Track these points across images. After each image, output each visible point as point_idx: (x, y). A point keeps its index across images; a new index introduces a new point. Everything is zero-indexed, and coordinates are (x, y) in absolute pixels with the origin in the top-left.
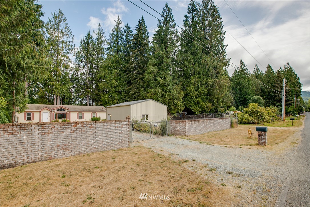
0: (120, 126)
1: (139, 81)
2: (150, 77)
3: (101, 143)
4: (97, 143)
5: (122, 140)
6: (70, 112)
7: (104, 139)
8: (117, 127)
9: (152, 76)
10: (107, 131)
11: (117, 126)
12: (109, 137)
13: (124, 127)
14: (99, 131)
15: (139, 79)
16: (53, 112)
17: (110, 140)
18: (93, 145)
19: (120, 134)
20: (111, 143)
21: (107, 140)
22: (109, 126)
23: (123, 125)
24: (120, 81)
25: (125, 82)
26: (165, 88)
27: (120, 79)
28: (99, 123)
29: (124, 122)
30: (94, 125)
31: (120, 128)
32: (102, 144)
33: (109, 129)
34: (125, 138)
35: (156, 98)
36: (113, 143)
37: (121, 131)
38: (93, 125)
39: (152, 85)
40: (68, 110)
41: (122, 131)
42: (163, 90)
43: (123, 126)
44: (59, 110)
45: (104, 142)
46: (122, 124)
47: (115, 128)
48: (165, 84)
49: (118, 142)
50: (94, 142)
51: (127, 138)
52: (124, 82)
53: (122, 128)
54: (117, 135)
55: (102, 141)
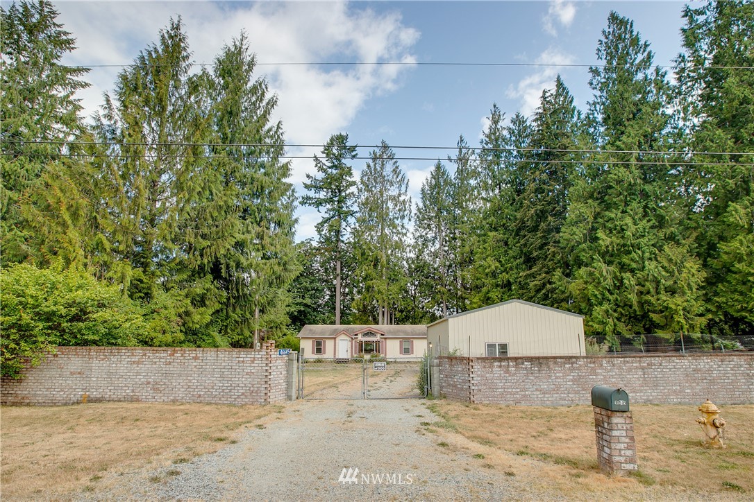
0: (247, 359)
1: (552, 249)
2: (574, 234)
3: (210, 387)
4: (203, 387)
5: (252, 389)
6: (385, 339)
7: (216, 382)
8: (243, 361)
9: (579, 232)
10: (222, 367)
11: (242, 359)
12: (225, 379)
13: (255, 362)
14: (208, 367)
15: (551, 244)
16: (355, 338)
17: (227, 385)
18: (196, 390)
19: (248, 376)
20: (228, 391)
21: (221, 385)
22: (226, 359)
23: (254, 358)
24: (507, 258)
25: (521, 257)
26: (625, 260)
27: (506, 253)
28: (209, 353)
29: (257, 353)
30: (201, 355)
31: (249, 365)
32: (212, 390)
33: (227, 364)
34: (258, 386)
35: (597, 293)
36: (233, 391)
37: (249, 371)
38: (198, 355)
39: (584, 257)
40: (382, 335)
41: (252, 371)
42: (623, 267)
43: (254, 360)
44: (366, 334)
45: (215, 388)
46: (253, 356)
47: (239, 362)
48: (624, 245)
49: (242, 391)
50: (199, 384)
51: (263, 386)
52: (515, 258)
53: (253, 365)
54: (241, 376)
55: (212, 384)
